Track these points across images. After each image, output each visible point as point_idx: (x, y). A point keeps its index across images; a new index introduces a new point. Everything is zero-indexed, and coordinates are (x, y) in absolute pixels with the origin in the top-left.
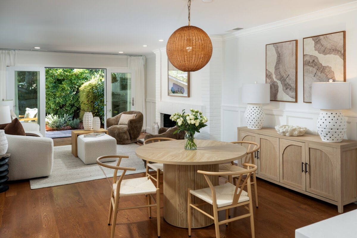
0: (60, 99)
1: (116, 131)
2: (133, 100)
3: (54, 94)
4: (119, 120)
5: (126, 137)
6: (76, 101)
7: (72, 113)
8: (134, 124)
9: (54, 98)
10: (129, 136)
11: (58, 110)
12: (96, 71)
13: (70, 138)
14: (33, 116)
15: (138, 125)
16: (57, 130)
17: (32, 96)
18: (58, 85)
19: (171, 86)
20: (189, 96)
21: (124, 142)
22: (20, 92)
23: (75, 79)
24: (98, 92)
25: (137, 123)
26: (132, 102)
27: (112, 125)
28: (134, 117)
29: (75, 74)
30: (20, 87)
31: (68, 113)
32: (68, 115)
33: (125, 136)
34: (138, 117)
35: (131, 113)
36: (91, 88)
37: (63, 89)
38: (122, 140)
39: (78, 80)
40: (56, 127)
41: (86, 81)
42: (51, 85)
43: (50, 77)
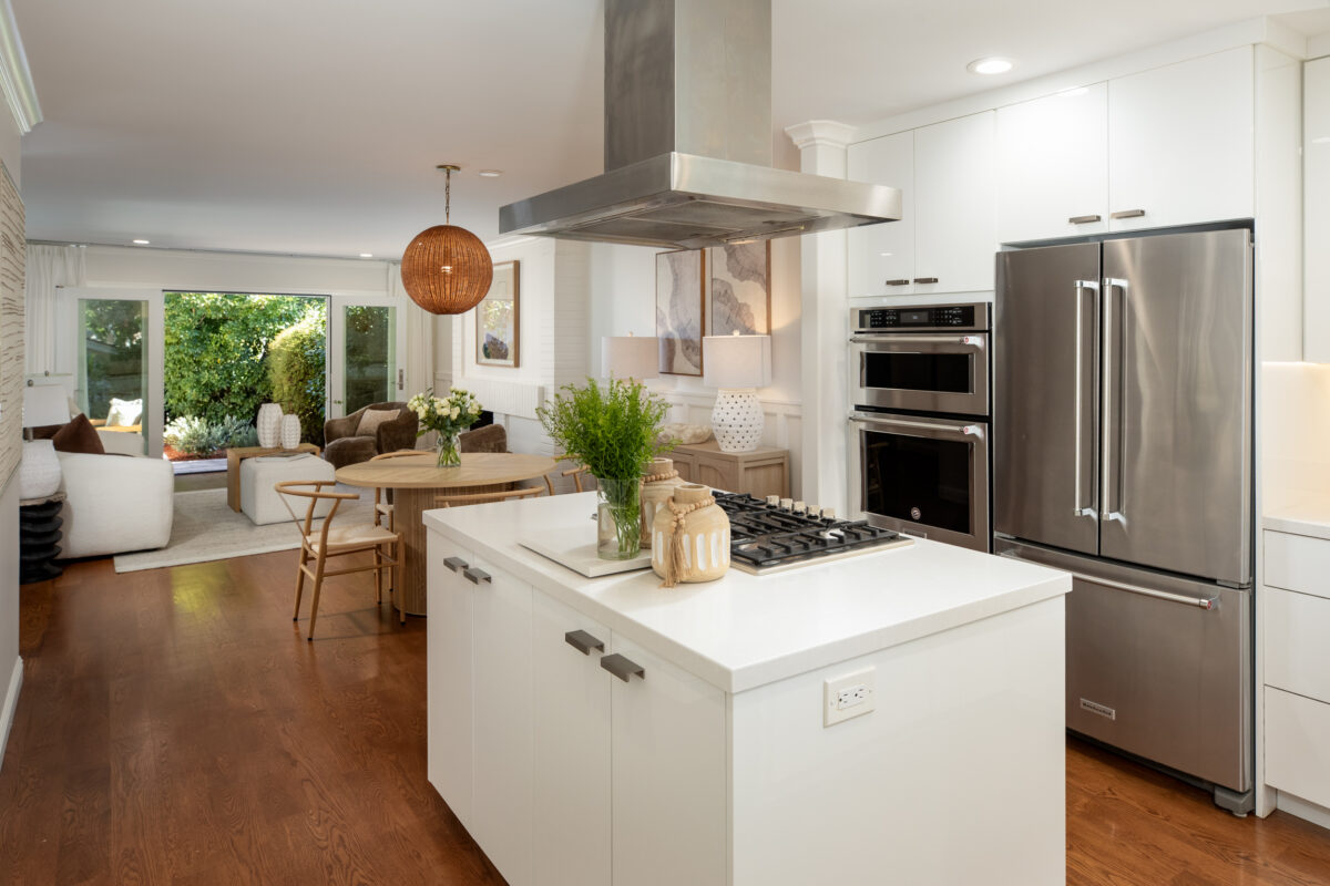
2: (401, 377)
3: (195, 361)
4: (360, 423)
6: (259, 380)
7: (248, 413)
8: (392, 433)
9: (194, 370)
11: (207, 404)
13: (225, 474)
14: (133, 420)
15: (404, 436)
16: (201, 458)
17: (129, 366)
18: (208, 336)
19: (483, 340)
20: (517, 364)
22: (93, 355)
23: (256, 320)
24: (314, 356)
25: (400, 430)
26: (397, 380)
27: (339, 437)
28: (392, 416)
29: (256, 308)
30: (93, 340)
31: (236, 413)
32: (238, 420)
34: (405, 418)
35: (390, 406)
36: (299, 344)
37: (223, 347)
39: (266, 322)
40: (199, 449)
41: (287, 323)
42: (189, 336)
43: (183, 312)
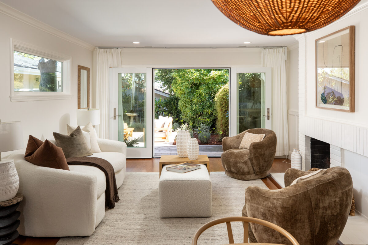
0: (197, 106)
2: (268, 112)
3: (190, 101)
4: (241, 141)
5: (246, 169)
9: (191, 105)
10: (251, 167)
14: (161, 125)
18: (195, 91)
19: (321, 90)
20: (353, 110)
21: (244, 177)
23: (212, 84)
25: (265, 148)
26: (266, 114)
27: (231, 148)
28: (261, 139)
29: (213, 78)
34: (268, 140)
36: (225, 94)
37: (199, 94)
38: (240, 173)
39: (216, 84)
41: (225, 85)
42: (187, 91)
43: (186, 81)
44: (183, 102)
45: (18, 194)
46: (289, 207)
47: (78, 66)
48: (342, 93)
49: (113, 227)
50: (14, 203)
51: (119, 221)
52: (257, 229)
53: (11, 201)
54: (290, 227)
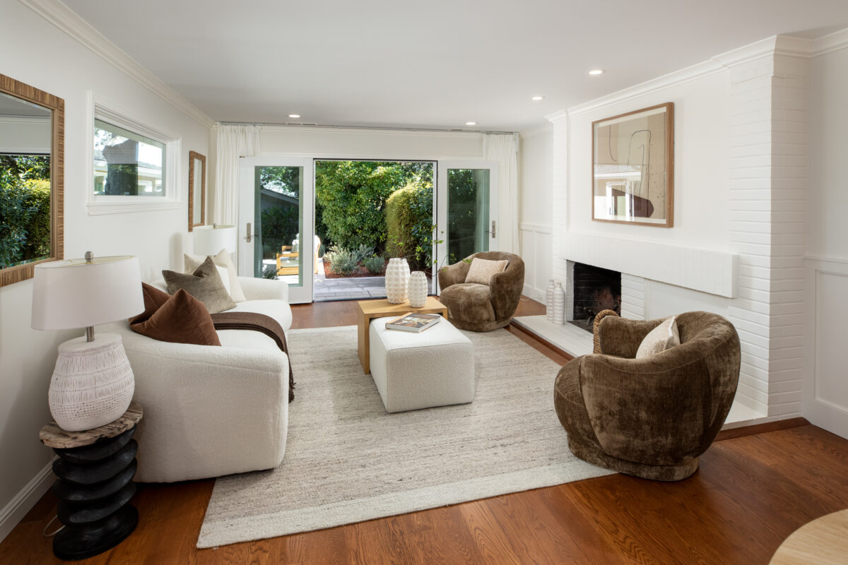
0: (353, 219)
1: (462, 300)
3: (343, 211)
4: (468, 271)
5: (485, 316)
6: (379, 223)
7: (373, 242)
8: (505, 286)
10: (493, 312)
11: (350, 237)
12: (414, 171)
15: (515, 288)
16: (344, 275)
20: (670, 224)
21: (481, 327)
23: (378, 185)
24: (419, 208)
25: (512, 282)
27: (452, 283)
28: (503, 268)
29: (379, 177)
31: (366, 243)
33: (482, 314)
34: (515, 270)
35: (495, 256)
38: (476, 322)
39: (384, 187)
40: (343, 269)
41: (396, 187)
42: (340, 196)
43: (337, 181)
44: (330, 213)
45: (133, 406)
46: (671, 388)
47: (191, 152)
48: (649, 199)
49: (310, 442)
50: (129, 427)
51: (316, 426)
52: (605, 426)
53: (122, 423)
54: (671, 420)
